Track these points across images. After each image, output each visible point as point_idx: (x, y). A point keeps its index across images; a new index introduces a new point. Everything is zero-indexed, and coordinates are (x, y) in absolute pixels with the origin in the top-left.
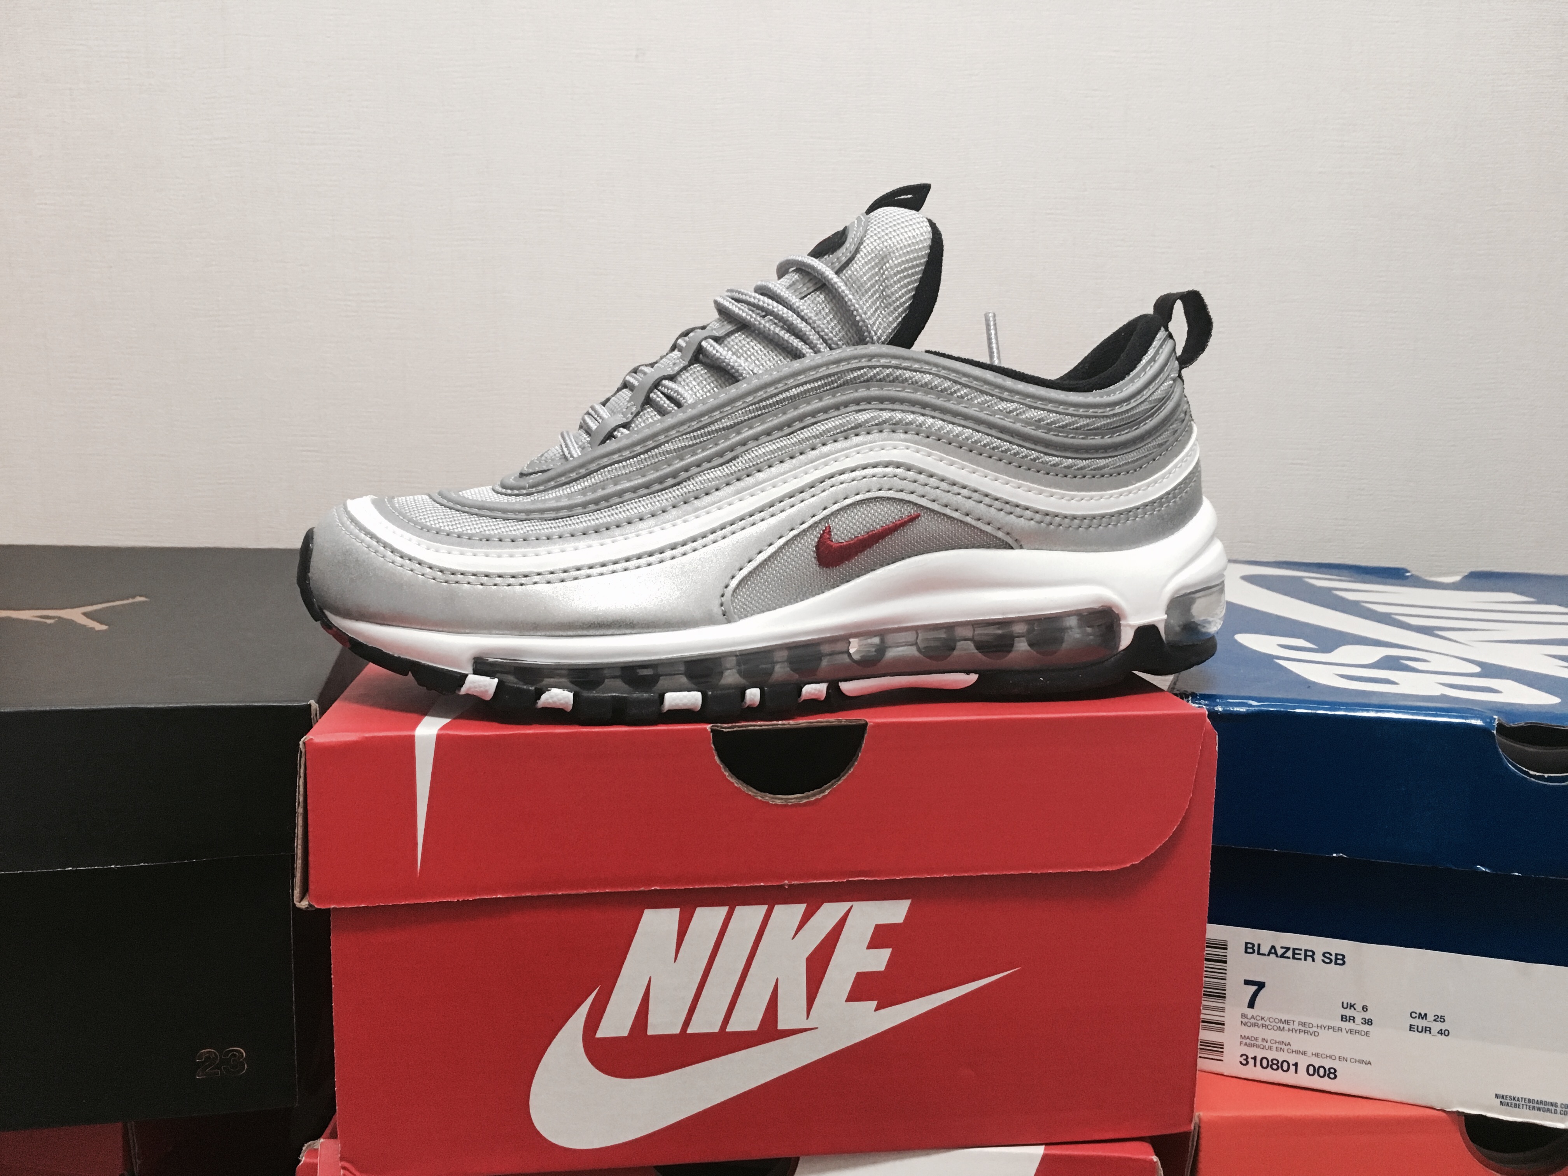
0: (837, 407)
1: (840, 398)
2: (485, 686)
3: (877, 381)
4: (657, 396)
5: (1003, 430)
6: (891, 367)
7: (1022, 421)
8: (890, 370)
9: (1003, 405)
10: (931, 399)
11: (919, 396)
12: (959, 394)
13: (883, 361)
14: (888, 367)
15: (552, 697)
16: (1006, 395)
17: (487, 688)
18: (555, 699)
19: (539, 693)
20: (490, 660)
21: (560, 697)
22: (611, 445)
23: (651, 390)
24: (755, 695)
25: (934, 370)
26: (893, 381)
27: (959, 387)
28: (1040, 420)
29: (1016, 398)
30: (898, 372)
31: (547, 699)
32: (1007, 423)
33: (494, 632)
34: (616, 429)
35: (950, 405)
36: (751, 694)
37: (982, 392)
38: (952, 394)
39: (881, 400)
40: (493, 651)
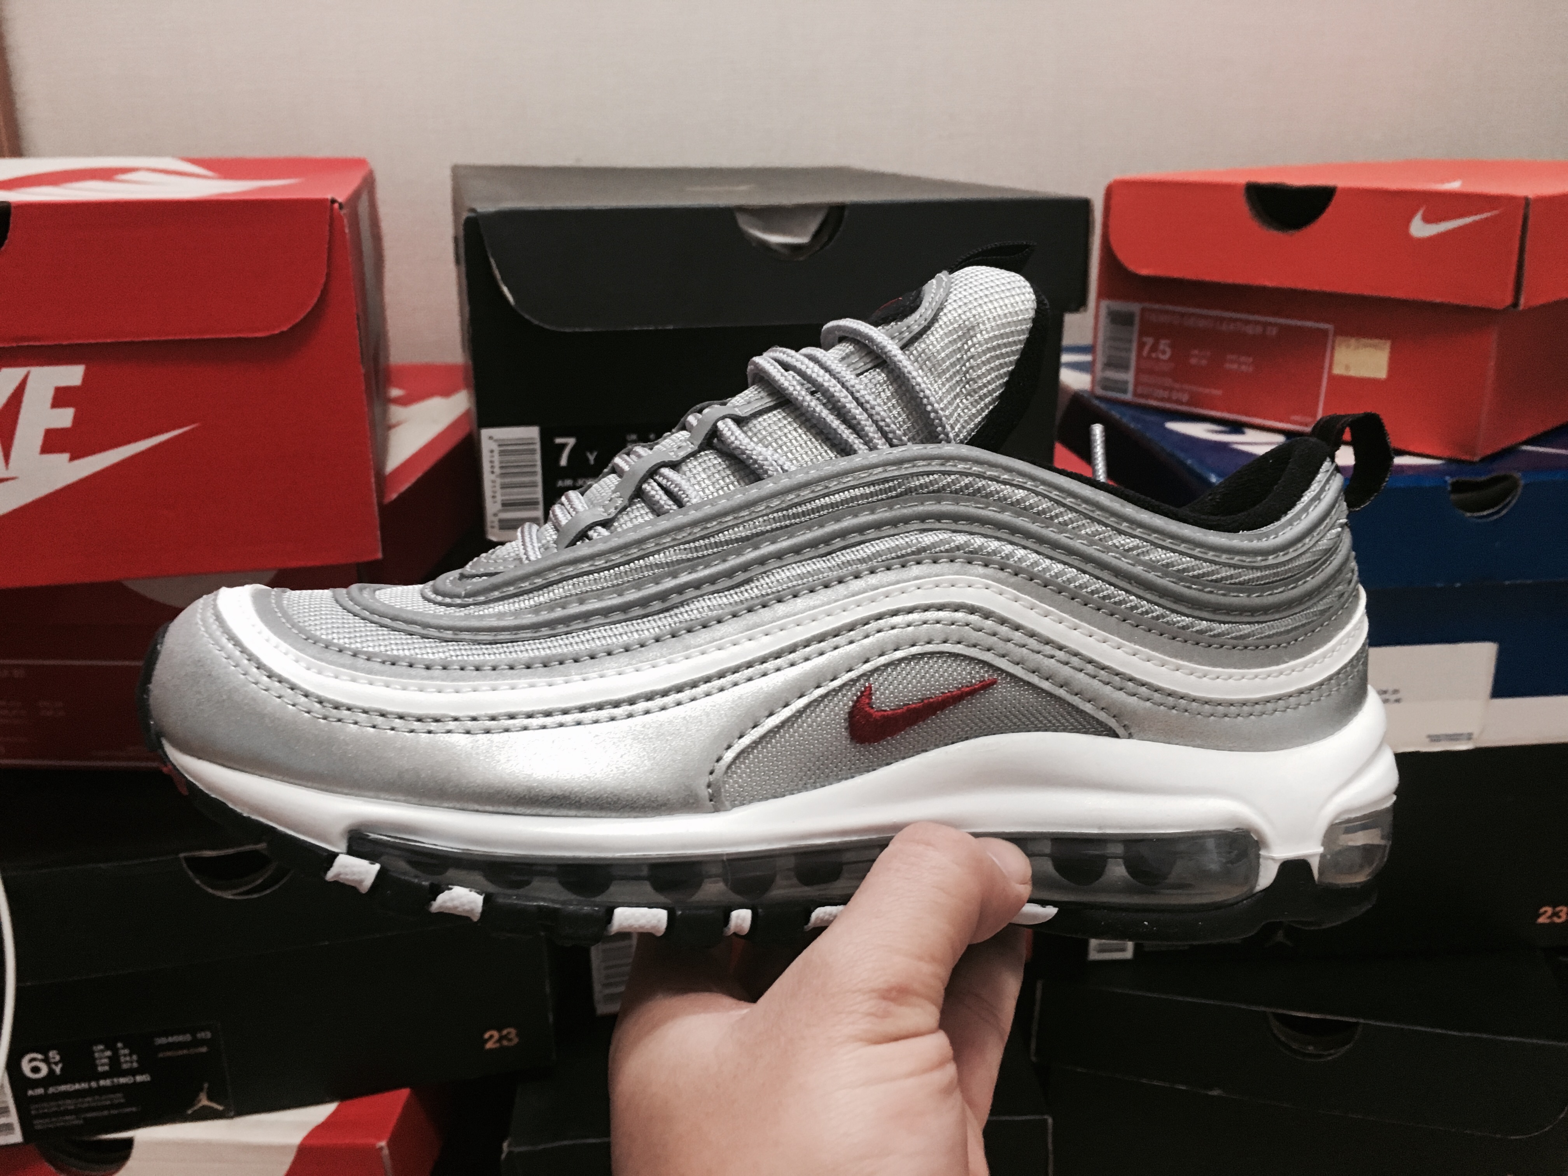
0: (894, 523)
1: (899, 511)
2: (360, 873)
3: (951, 492)
4: (652, 488)
5: (1117, 572)
6: (971, 475)
7: (1144, 564)
8: (970, 479)
9: (1120, 540)
10: (1022, 522)
11: (1006, 517)
12: (1061, 519)
13: (961, 467)
14: (967, 475)
15: (452, 900)
16: (1124, 526)
17: (363, 877)
18: (456, 903)
19: (436, 890)
20: (373, 836)
21: (464, 900)
22: (583, 549)
23: (644, 480)
24: (744, 920)
25: (1029, 484)
26: (974, 494)
27: (1062, 509)
28: (1168, 565)
29: (1138, 532)
30: (981, 483)
31: (445, 902)
32: (1124, 564)
33: (382, 796)
34: (591, 527)
35: (1049, 533)
36: (738, 917)
37: (1093, 520)
38: (1051, 518)
39: (956, 518)
40: (375, 826)
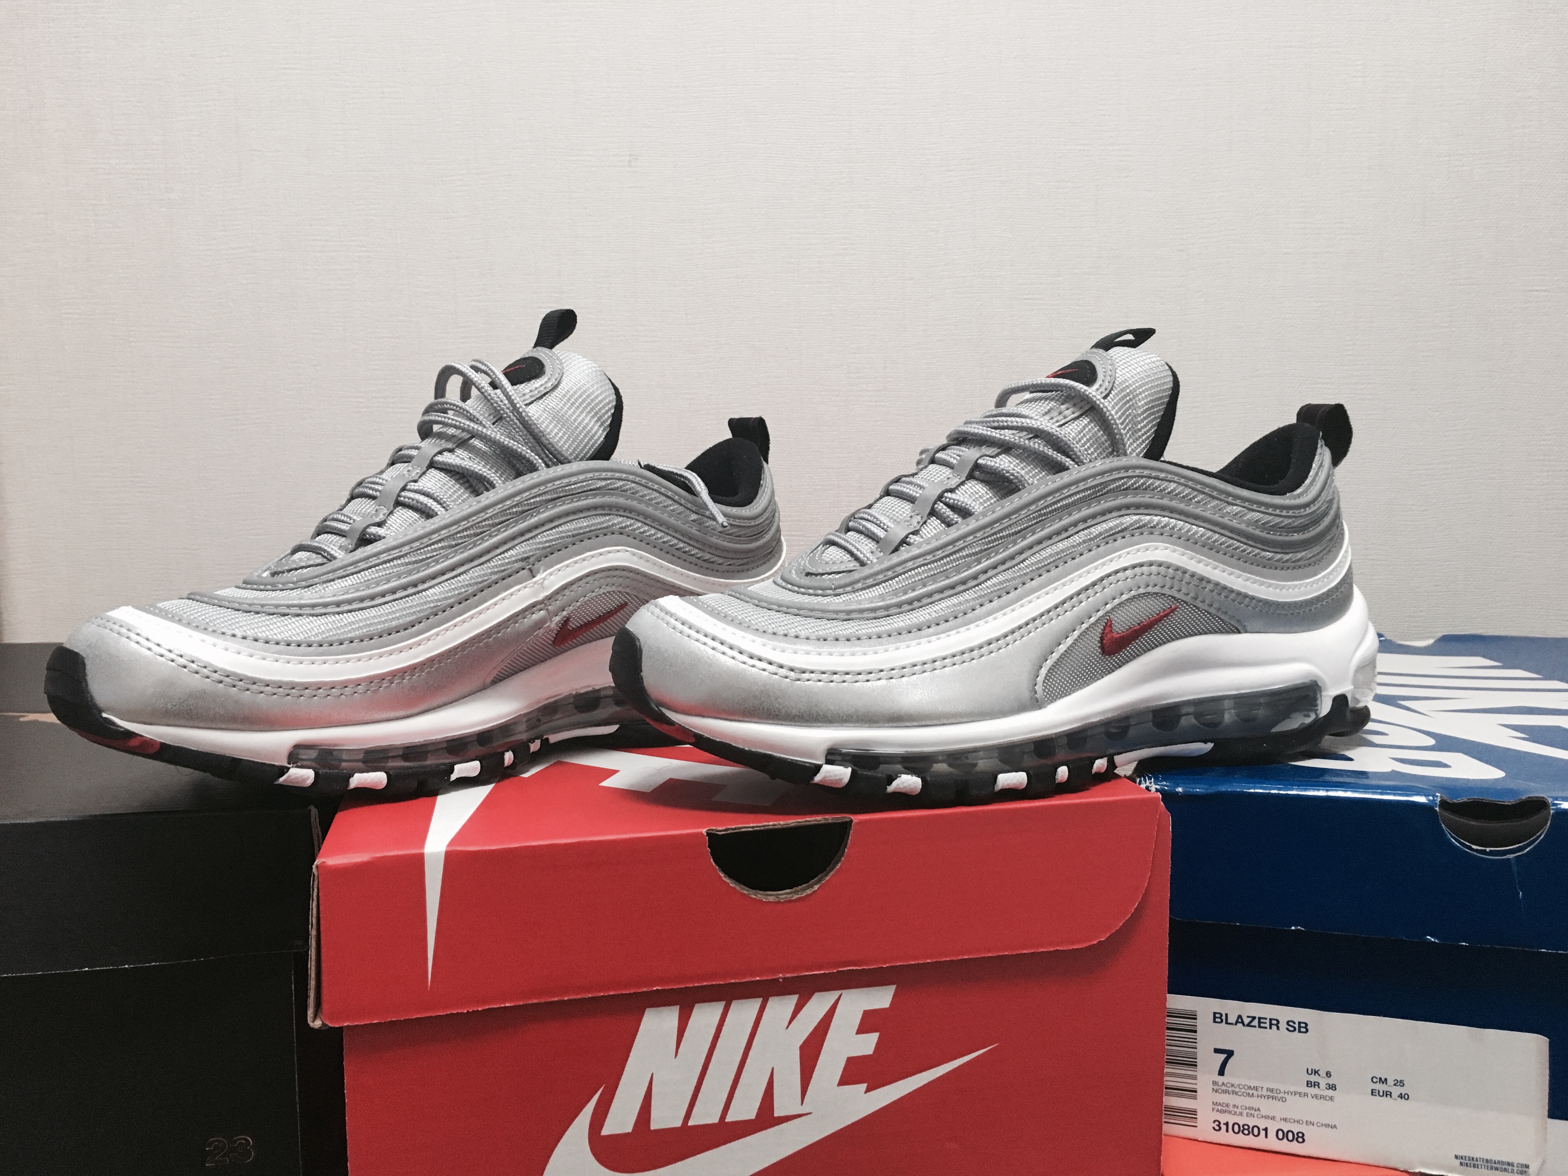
0: (1103, 513)
1: (1104, 505)
2: (840, 775)
3: (1133, 489)
4: (940, 506)
5: (1232, 530)
7: (1244, 522)
8: (1144, 479)
9: (1229, 509)
10: (1174, 504)
11: (1165, 502)
12: (1196, 500)
13: (1137, 472)
14: (1142, 477)
15: (903, 783)
16: (1230, 499)
17: (842, 777)
18: (906, 784)
19: (890, 780)
20: (844, 751)
21: (910, 782)
22: (905, 553)
23: (935, 503)
25: (1176, 478)
26: (1146, 489)
27: (1196, 493)
28: (1257, 521)
29: (1238, 502)
31: (898, 785)
32: (1234, 523)
33: (845, 725)
34: (907, 537)
35: (1190, 509)
37: (1213, 497)
38: (1191, 499)
39: (1138, 506)
40: (845, 743)
